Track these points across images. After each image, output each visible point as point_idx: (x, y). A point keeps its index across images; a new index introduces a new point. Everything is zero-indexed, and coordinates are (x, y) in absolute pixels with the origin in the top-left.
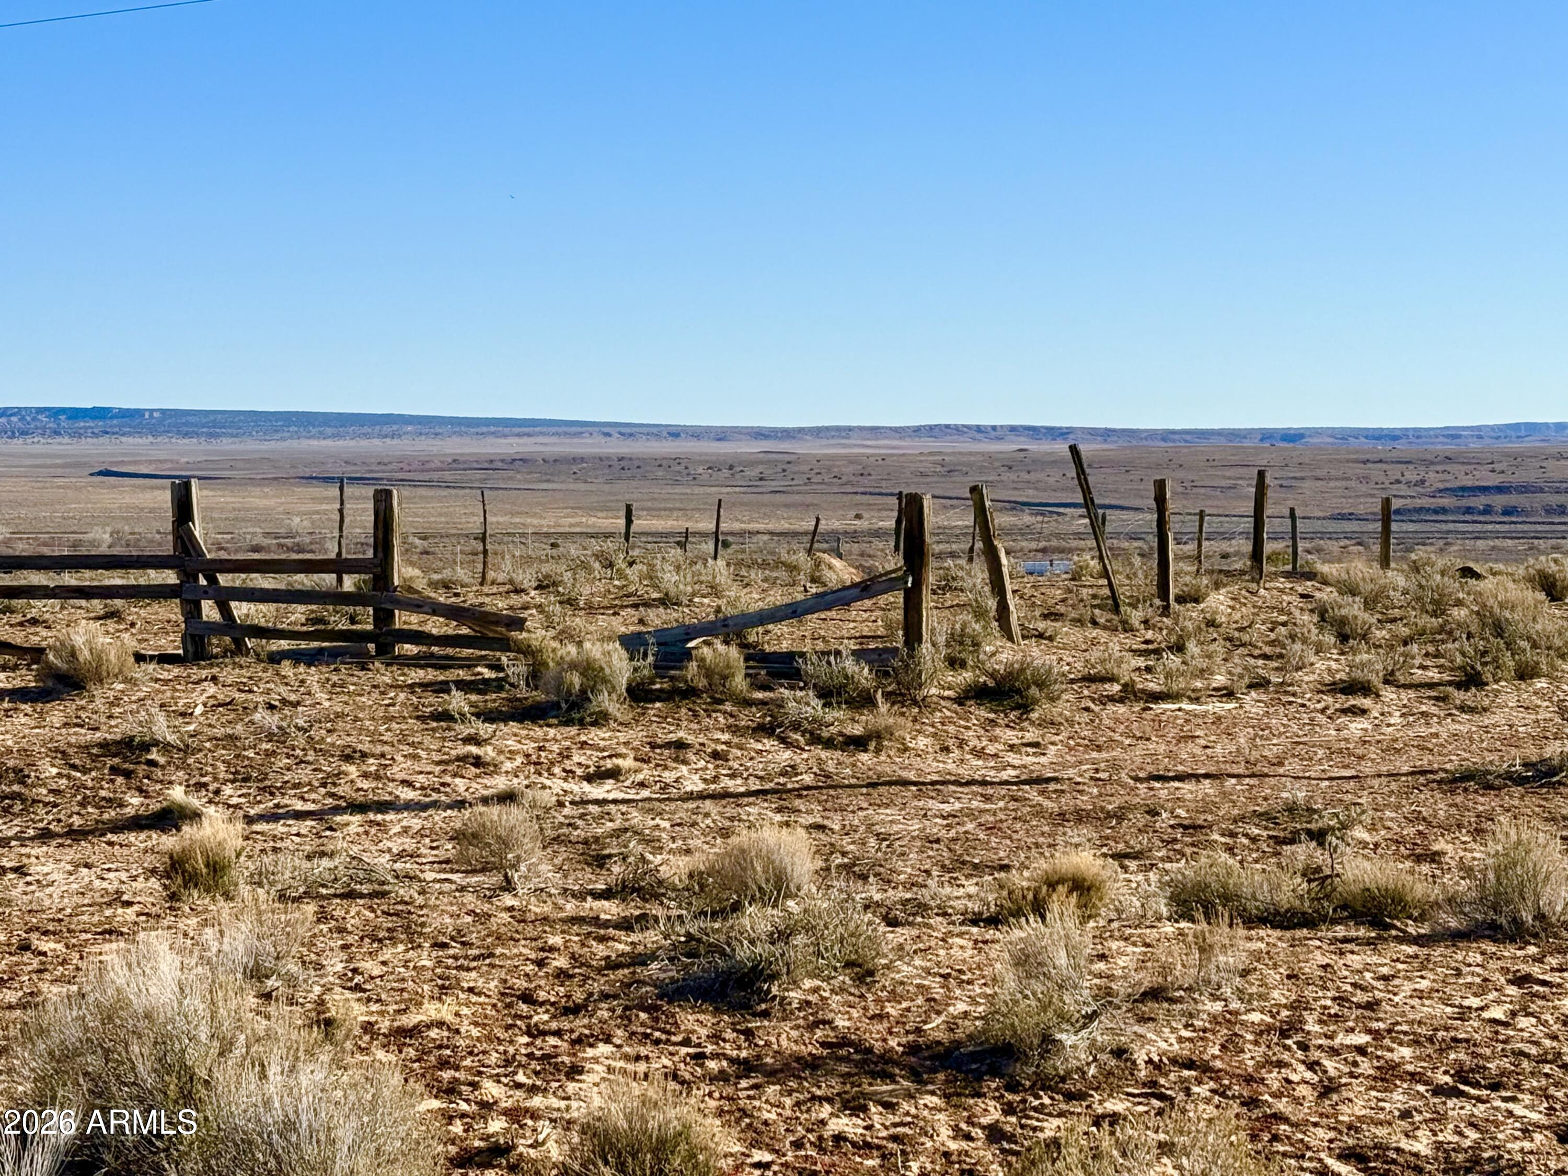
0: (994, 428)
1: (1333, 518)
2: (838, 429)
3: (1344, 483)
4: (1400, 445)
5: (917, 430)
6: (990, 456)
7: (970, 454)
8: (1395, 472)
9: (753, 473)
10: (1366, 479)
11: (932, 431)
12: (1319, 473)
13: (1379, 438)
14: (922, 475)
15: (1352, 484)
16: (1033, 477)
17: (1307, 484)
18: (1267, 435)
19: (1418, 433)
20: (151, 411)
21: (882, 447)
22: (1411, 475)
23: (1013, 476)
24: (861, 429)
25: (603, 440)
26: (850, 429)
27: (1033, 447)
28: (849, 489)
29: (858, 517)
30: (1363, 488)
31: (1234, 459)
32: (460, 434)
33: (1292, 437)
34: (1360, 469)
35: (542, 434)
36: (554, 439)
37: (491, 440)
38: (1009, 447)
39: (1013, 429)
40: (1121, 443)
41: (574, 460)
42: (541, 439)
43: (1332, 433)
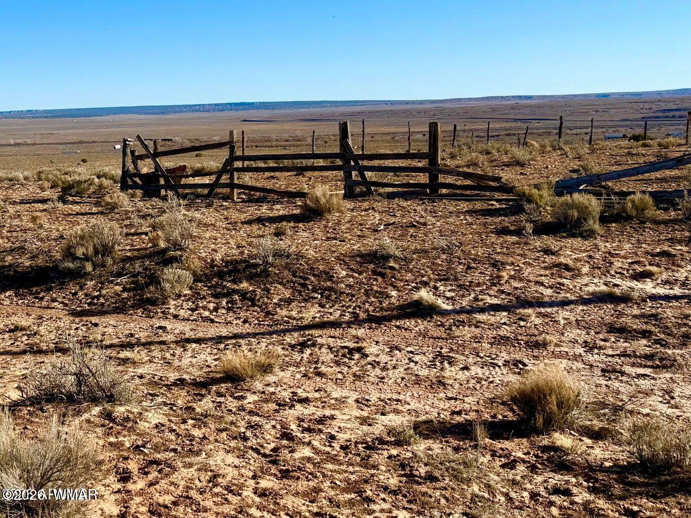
0: (507, 97)
1: (621, 120)
2: (458, 99)
3: (625, 110)
4: (642, 97)
5: (482, 98)
6: (507, 105)
7: (500, 105)
8: (641, 105)
9: (432, 113)
10: (632, 108)
11: (487, 98)
12: (616, 107)
13: (635, 95)
14: (485, 112)
15: (627, 110)
16: (521, 111)
17: (612, 110)
18: (597, 95)
19: (648, 93)
20: (257, 103)
21: (472, 104)
22: (647, 106)
23: (514, 111)
24: (465, 99)
25: (385, 106)
26: (461, 99)
27: (520, 102)
28: (462, 117)
29: (465, 125)
30: (631, 111)
31: (587, 103)
32: (343, 106)
33: (605, 96)
34: (630, 105)
35: (368, 105)
36: (371, 106)
37: (352, 107)
38: (513, 102)
39: (513, 97)
40: (549, 99)
41: (378, 112)
42: (367, 106)
43: (618, 94)
